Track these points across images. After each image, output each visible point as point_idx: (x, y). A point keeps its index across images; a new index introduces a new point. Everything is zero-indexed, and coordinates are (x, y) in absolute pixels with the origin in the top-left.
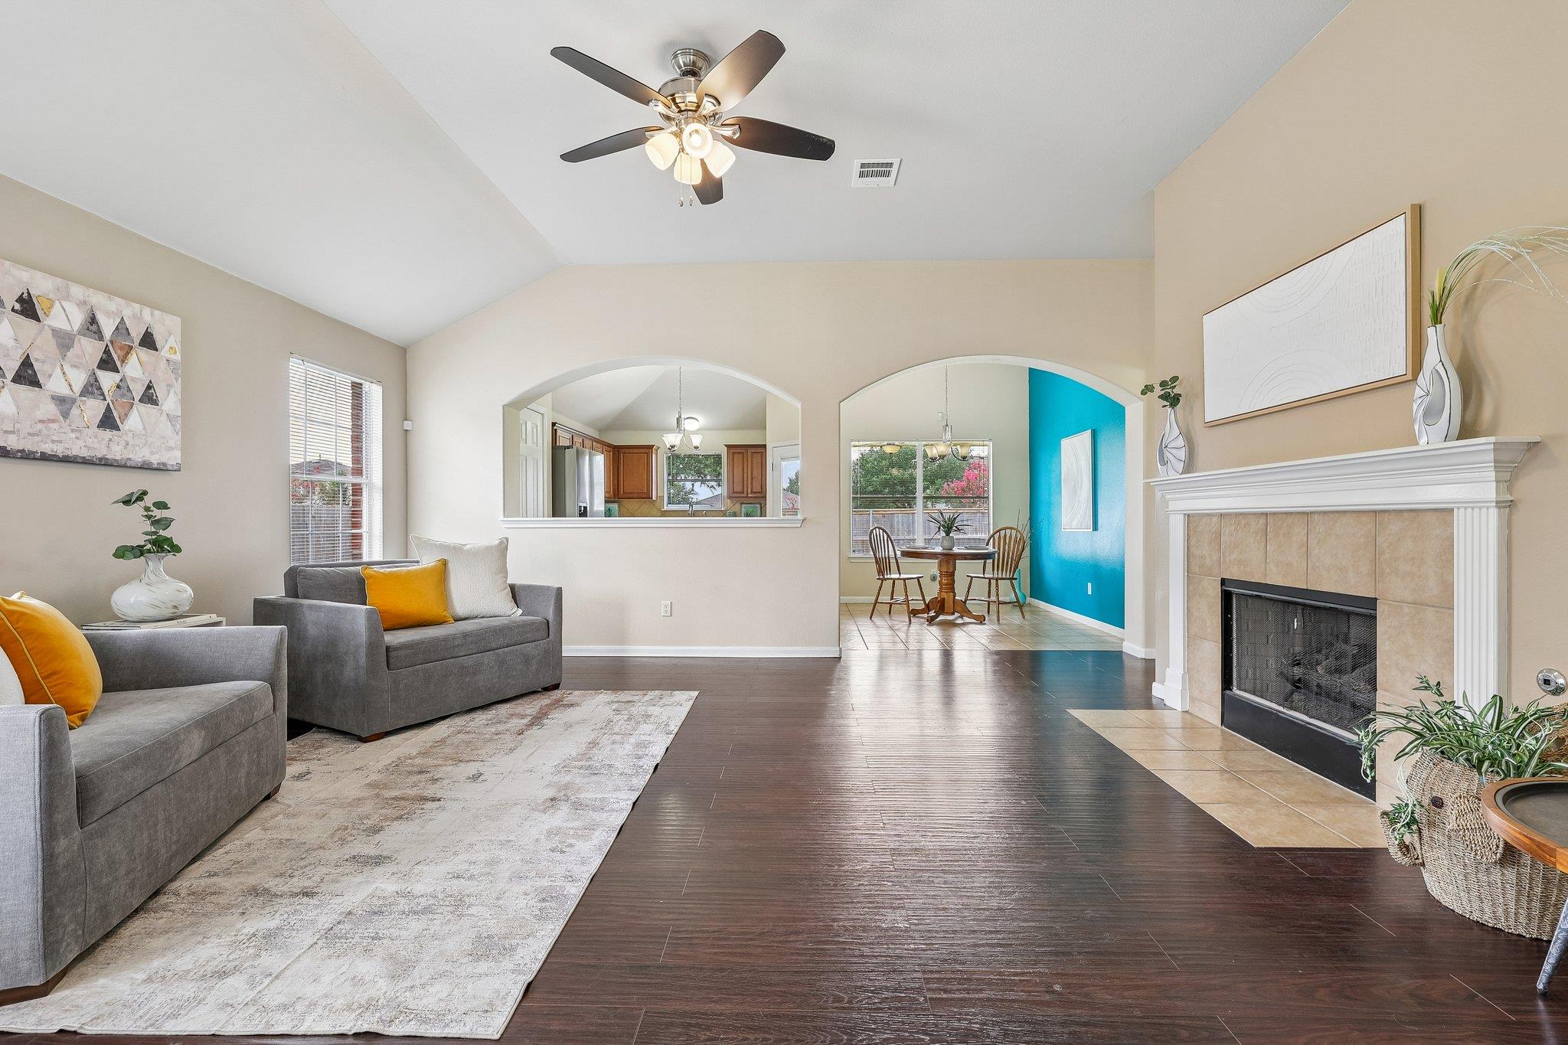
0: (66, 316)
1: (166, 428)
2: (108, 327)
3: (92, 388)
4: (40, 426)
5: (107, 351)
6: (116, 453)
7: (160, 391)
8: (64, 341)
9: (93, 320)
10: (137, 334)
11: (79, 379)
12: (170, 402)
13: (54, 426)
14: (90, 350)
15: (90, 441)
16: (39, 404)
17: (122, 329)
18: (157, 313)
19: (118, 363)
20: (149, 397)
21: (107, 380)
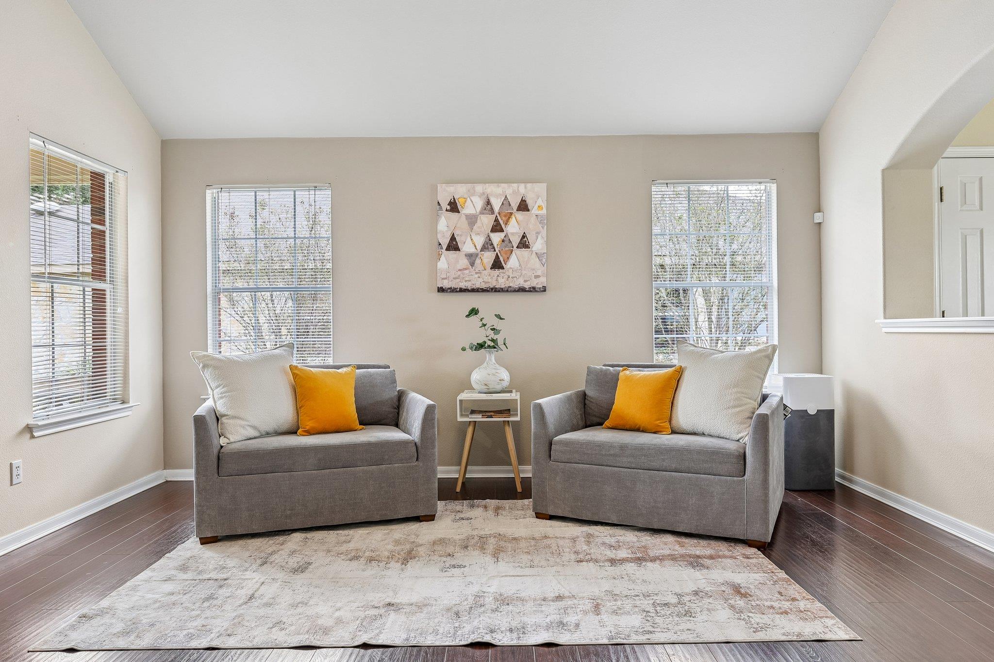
0: (472, 206)
1: (535, 262)
2: (497, 204)
3: (488, 245)
4: (459, 273)
5: (496, 220)
6: (502, 283)
7: (530, 238)
8: (472, 220)
9: (488, 203)
10: (515, 204)
11: (480, 241)
12: (538, 245)
13: (467, 272)
14: (487, 221)
15: (486, 279)
16: (459, 260)
17: (506, 203)
18: (529, 185)
19: (503, 226)
20: (524, 244)
21: (496, 238)
